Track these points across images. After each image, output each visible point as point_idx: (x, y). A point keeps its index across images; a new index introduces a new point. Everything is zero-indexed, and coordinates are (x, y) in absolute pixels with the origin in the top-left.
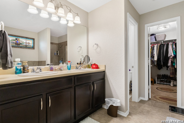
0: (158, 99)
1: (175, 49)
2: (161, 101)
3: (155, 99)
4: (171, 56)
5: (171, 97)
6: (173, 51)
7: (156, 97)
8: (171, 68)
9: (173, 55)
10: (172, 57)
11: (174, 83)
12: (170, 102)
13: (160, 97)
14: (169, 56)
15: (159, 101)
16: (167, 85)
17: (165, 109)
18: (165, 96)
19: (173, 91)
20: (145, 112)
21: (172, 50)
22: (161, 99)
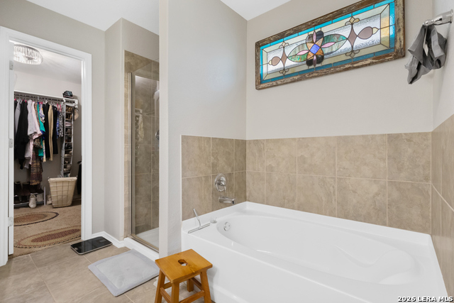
0: (35, 247)
1: (43, 118)
2: (43, 248)
3: (27, 250)
4: (35, 133)
5: (53, 229)
6: (39, 122)
7: (23, 243)
8: (33, 163)
9: (39, 132)
10: (37, 136)
11: (36, 200)
12: (63, 239)
13: (32, 238)
14: (29, 133)
15: (40, 249)
16: (21, 209)
17: (67, 256)
18: (40, 232)
19: (46, 216)
20: (33, 293)
21: (38, 119)
22: (40, 243)
